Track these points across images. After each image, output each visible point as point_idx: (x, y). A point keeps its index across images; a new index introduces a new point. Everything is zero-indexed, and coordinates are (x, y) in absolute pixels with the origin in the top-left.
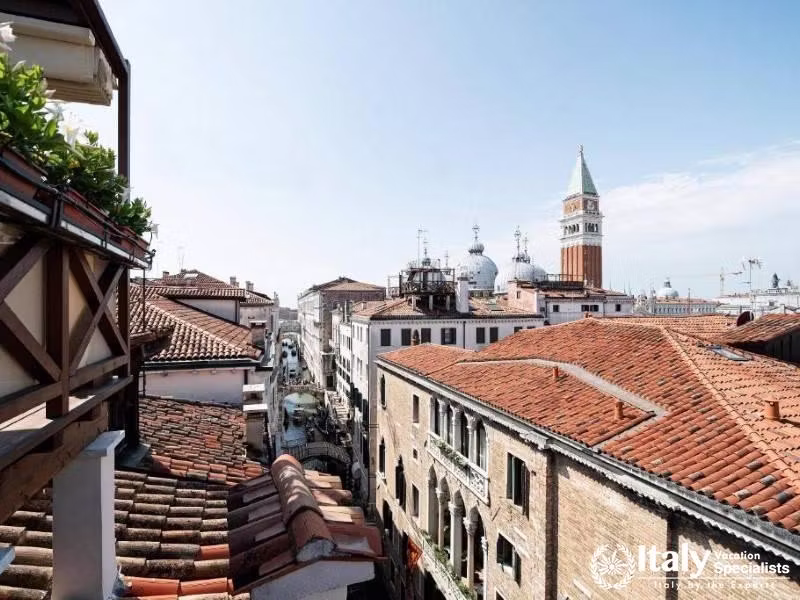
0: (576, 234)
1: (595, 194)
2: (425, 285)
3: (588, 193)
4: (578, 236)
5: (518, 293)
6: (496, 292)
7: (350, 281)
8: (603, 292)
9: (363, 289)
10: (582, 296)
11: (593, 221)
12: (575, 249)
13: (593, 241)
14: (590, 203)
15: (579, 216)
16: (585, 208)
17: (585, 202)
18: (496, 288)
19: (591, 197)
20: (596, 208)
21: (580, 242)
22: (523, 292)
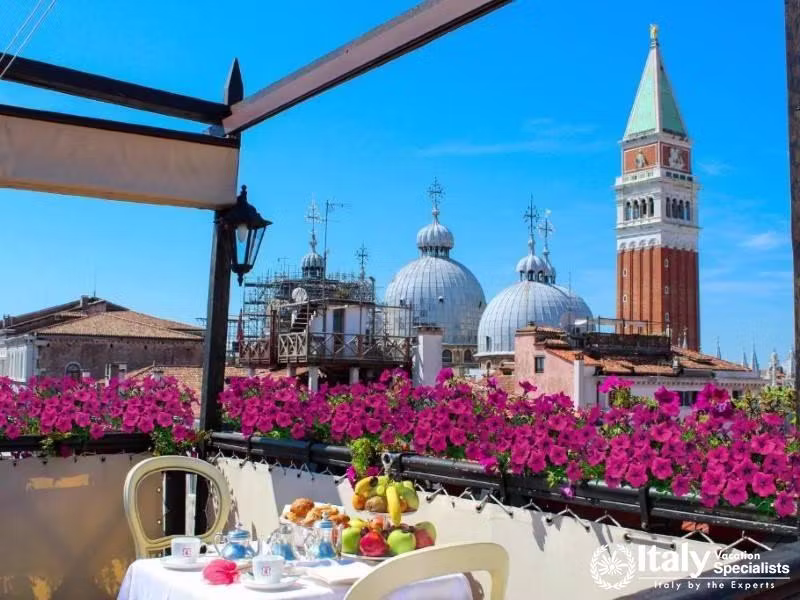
0: (646, 220)
1: (682, 136)
2: (339, 341)
3: (670, 132)
4: (650, 227)
5: (538, 360)
6: (481, 352)
7: (111, 308)
8: (707, 362)
9: (148, 333)
10: (668, 370)
11: (682, 195)
12: (646, 255)
13: (681, 239)
14: (674, 154)
15: (653, 183)
16: (665, 162)
17: (666, 151)
18: (482, 342)
19: (676, 142)
20: (687, 168)
21: (658, 239)
22: (549, 358)
